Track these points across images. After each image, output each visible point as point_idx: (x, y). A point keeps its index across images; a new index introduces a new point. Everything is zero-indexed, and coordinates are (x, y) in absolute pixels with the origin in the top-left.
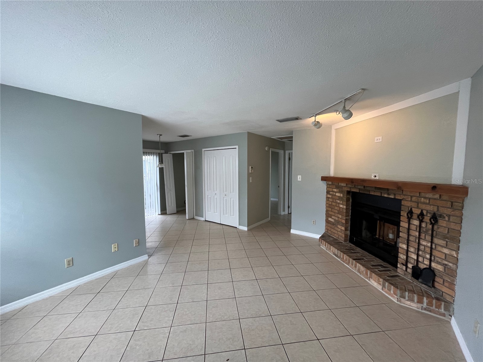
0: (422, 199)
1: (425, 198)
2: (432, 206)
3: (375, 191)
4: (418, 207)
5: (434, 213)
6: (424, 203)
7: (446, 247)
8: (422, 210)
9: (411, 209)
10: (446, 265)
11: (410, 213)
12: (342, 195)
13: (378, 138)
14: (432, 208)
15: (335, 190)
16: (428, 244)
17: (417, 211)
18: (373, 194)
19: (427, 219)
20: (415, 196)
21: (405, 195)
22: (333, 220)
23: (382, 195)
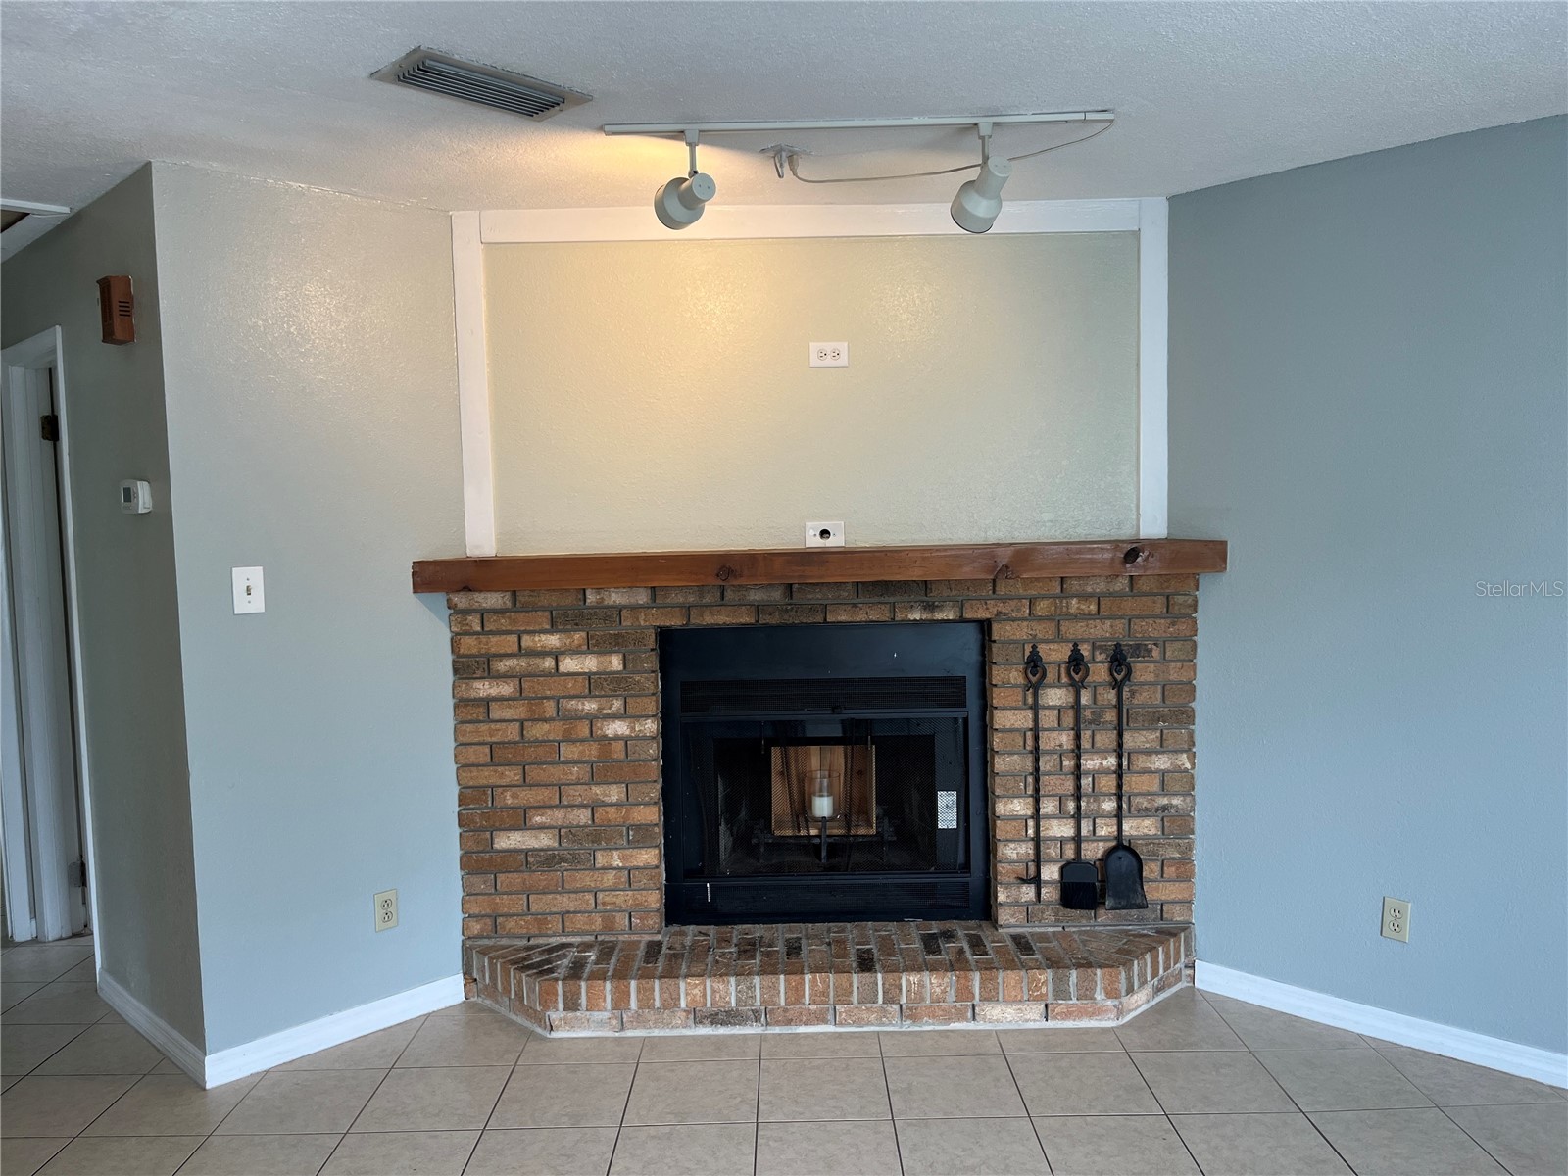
0: (1074, 601)
1: (1084, 597)
2: (1108, 623)
3: (855, 605)
4: (1059, 638)
5: (1118, 645)
6: (1081, 617)
7: (1162, 748)
8: (1076, 645)
9: (1034, 647)
10: (1165, 808)
11: (1034, 664)
12: (616, 663)
13: (828, 346)
14: (1103, 630)
15: (553, 640)
16: (1105, 763)
17: (1055, 653)
18: (843, 618)
19: (1100, 672)
20: (1043, 597)
21: (1004, 599)
22: (545, 840)
23: (899, 617)
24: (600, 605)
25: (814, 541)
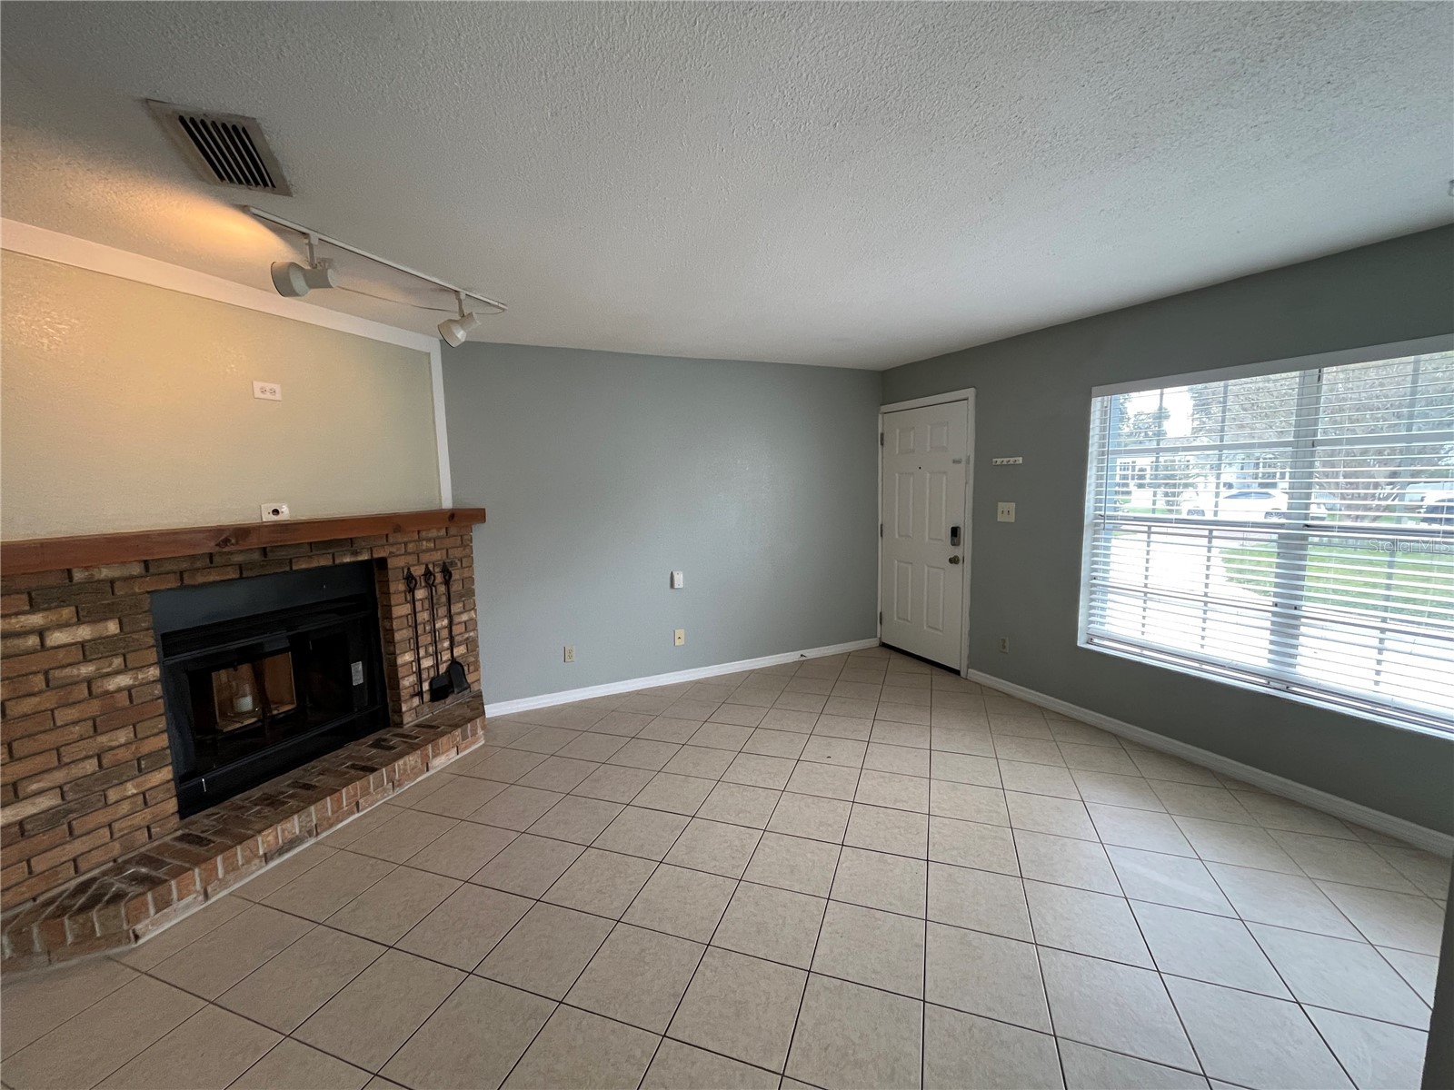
0: (424, 543)
1: (428, 540)
2: (439, 552)
3: (310, 557)
4: (419, 563)
5: (444, 563)
6: (429, 550)
7: (465, 611)
8: (427, 566)
9: (409, 569)
10: (468, 639)
11: (410, 578)
12: (112, 627)
13: (268, 386)
14: (438, 556)
16: (443, 623)
17: (418, 571)
18: (304, 566)
19: (439, 578)
20: (411, 542)
21: (392, 545)
22: (45, 803)
23: (337, 562)
24: (90, 581)
25: (268, 517)
